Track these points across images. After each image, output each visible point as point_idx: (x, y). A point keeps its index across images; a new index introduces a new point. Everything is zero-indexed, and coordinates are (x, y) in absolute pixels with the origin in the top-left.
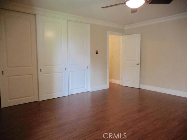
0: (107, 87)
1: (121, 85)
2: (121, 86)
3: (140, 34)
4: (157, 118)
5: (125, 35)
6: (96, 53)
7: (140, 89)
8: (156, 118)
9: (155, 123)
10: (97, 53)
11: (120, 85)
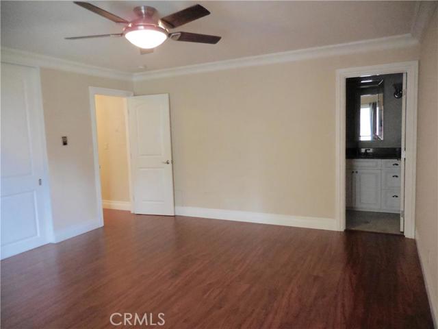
0: (99, 222)
1: (132, 212)
2: (134, 214)
3: (167, 95)
4: (210, 284)
5: (135, 95)
6: (61, 143)
7: (174, 216)
8: (208, 282)
9: (205, 296)
10: (65, 143)
11: (129, 212)
